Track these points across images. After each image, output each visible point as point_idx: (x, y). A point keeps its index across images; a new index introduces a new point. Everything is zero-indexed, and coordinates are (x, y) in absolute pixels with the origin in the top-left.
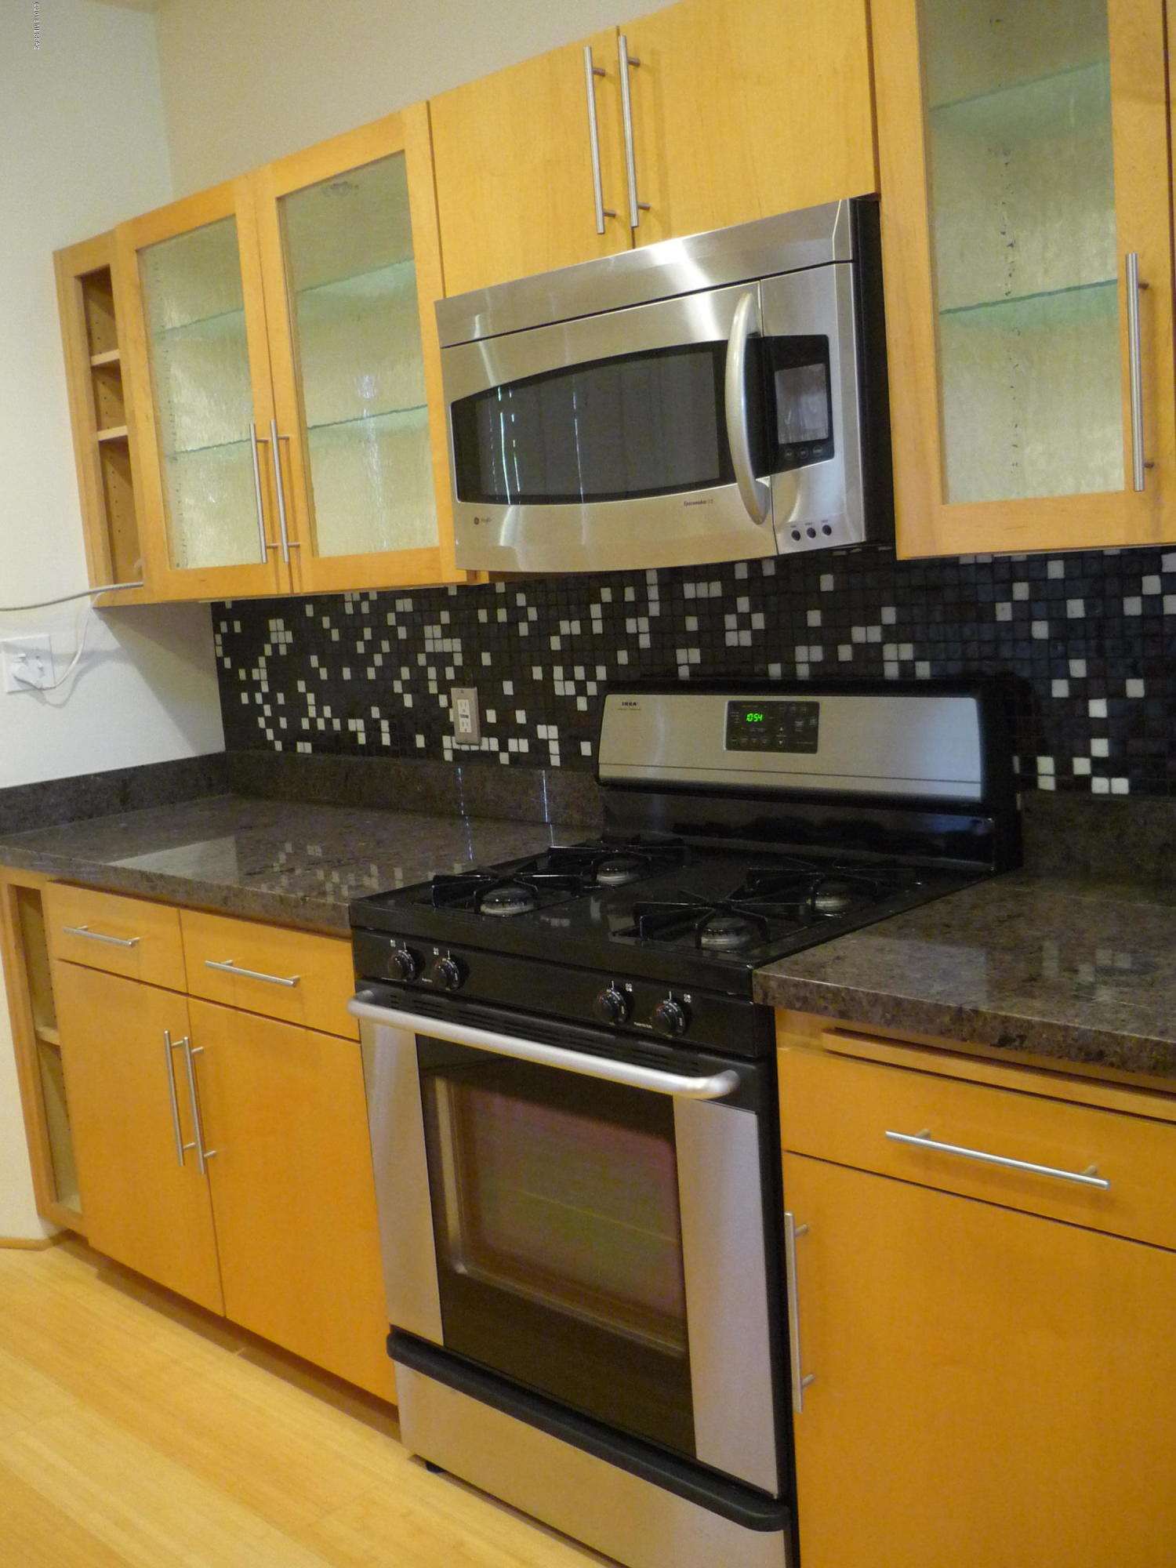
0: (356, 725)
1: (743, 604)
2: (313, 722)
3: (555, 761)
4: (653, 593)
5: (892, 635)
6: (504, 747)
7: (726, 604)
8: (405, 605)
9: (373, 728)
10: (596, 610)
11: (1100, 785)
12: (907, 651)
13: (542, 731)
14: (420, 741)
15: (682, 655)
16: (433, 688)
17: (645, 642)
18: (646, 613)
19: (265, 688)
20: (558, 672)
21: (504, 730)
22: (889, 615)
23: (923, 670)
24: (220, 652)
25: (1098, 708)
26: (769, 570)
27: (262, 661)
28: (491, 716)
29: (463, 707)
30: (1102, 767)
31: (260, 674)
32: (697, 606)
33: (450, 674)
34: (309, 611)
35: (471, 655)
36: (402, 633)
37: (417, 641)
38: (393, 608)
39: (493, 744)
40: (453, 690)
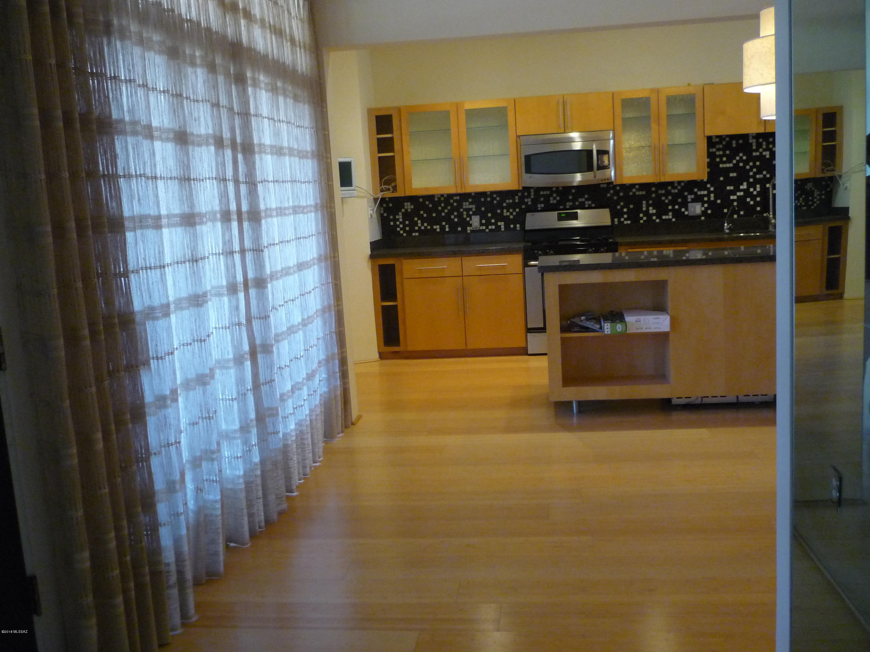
0: (437, 228)
1: (554, 195)
2: (420, 228)
3: (503, 230)
4: (532, 194)
5: (587, 200)
6: (487, 228)
7: (551, 195)
8: (458, 198)
9: (443, 228)
10: (517, 197)
11: (625, 222)
12: (590, 202)
13: (499, 224)
14: (459, 229)
15: (539, 206)
16: (465, 216)
17: (530, 203)
18: (530, 197)
19: (401, 220)
20: (505, 211)
21: (487, 225)
22: (586, 196)
23: (593, 205)
24: (382, 212)
25: (625, 210)
26: (561, 189)
27: (400, 213)
28: (484, 221)
29: (475, 221)
30: (626, 219)
31: (400, 217)
32: (543, 196)
33: (471, 213)
34: (421, 200)
35: (478, 208)
36: (455, 204)
37: (460, 205)
38: (452, 199)
39: (484, 228)
40: (473, 217)
